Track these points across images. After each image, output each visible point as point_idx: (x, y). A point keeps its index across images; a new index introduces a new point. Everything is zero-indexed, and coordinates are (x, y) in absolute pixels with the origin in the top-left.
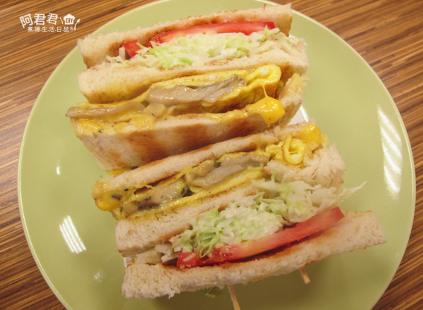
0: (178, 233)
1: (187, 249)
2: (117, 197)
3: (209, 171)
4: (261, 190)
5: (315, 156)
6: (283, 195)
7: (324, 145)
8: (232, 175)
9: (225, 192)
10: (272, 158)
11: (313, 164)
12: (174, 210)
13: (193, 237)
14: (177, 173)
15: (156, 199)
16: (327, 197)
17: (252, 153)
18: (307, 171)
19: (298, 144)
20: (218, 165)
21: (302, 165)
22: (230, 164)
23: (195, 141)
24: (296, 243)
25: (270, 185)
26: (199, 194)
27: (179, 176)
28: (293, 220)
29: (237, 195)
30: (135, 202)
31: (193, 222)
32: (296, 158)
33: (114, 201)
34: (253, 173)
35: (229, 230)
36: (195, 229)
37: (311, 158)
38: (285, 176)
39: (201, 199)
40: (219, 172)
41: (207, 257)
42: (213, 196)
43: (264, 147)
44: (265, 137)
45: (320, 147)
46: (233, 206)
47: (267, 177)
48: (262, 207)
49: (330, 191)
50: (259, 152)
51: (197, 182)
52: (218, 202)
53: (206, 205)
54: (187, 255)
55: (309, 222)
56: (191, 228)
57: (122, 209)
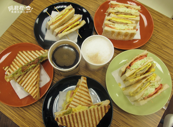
0: (143, 95)
1: (145, 97)
3: (143, 85)
4: (151, 85)
7: (157, 76)
8: (146, 85)
9: (146, 87)
10: (150, 80)
11: (156, 79)
12: (141, 92)
15: (138, 91)
16: (159, 83)
18: (156, 80)
19: (153, 77)
20: (144, 84)
21: (155, 80)
22: (145, 83)
23: (138, 82)
25: (152, 84)
26: (143, 89)
28: (156, 88)
29: (148, 87)
31: (144, 93)
32: (153, 79)
34: (149, 83)
35: (149, 92)
39: (144, 89)
40: (144, 85)
41: (148, 97)
43: (149, 79)
44: (148, 77)
47: (151, 83)
48: (152, 87)
50: (148, 80)
52: (146, 89)
53: (145, 90)
55: (158, 87)
57: (134, 94)
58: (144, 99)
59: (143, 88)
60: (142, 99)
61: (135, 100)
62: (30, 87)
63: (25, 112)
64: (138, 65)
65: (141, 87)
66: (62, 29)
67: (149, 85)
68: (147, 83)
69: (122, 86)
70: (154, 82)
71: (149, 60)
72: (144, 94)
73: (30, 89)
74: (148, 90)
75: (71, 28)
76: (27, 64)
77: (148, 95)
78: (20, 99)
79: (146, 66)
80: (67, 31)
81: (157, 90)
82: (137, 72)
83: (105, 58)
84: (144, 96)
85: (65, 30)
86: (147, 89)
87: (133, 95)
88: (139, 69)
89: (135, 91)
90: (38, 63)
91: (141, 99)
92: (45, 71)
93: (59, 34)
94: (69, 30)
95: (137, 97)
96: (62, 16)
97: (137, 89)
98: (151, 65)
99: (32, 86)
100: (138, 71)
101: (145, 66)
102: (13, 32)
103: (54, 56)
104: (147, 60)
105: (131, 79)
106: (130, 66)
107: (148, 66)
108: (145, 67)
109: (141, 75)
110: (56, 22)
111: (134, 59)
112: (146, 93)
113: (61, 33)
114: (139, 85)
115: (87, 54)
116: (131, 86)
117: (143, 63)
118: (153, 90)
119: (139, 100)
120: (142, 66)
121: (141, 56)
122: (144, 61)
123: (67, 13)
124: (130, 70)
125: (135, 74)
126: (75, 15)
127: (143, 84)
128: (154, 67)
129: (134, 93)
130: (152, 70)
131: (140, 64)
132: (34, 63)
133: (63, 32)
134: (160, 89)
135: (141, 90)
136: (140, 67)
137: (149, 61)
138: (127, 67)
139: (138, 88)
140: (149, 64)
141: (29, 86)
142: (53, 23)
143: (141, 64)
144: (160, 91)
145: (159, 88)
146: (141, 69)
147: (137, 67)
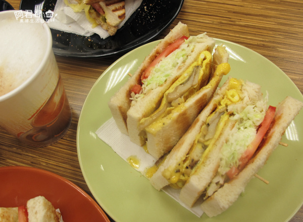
0: (219, 166)
1: (227, 170)
2: (178, 171)
3: (207, 130)
4: (236, 121)
5: (243, 91)
6: (245, 118)
7: (243, 84)
8: (217, 125)
9: (221, 134)
10: (227, 106)
11: (246, 95)
12: (207, 158)
13: (226, 162)
14: (194, 141)
15: (196, 159)
16: (263, 105)
17: (217, 110)
18: (246, 99)
19: (232, 92)
20: (208, 125)
21: (241, 99)
22: (213, 121)
23: (186, 124)
25: (236, 117)
26: (211, 144)
27: (196, 142)
28: (258, 124)
29: (227, 131)
30: (187, 168)
32: (236, 98)
33: (178, 174)
34: (225, 117)
35: (238, 147)
37: (242, 93)
38: (239, 109)
39: (215, 144)
40: (211, 128)
41: (239, 166)
42: (218, 139)
43: (220, 104)
44: (216, 98)
45: (242, 85)
46: (230, 137)
47: (232, 114)
48: (242, 128)
50: (220, 107)
51: (207, 138)
52: (223, 139)
53: (219, 145)
54: (230, 171)
56: (221, 159)
57: (183, 175)
58: (228, 179)
59: (213, 142)
60: (221, 182)
61: (196, 195)
64: (167, 70)
65: (202, 139)
67: (230, 124)
68: (219, 117)
69: (144, 164)
70: (243, 108)
71: (197, 44)
72: (223, 162)
74: (232, 140)
77: (236, 159)
79: (195, 64)
81: (265, 131)
82: (169, 94)
84: (224, 170)
86: (227, 141)
87: (183, 178)
88: (173, 82)
89: (184, 161)
91: (217, 183)
95: (198, 180)
98: (209, 58)
100: (171, 90)
101: (190, 65)
104: (191, 49)
105: (151, 123)
106: (139, 82)
107: (200, 63)
108: (191, 69)
109: (186, 98)
111: (147, 59)
112: (226, 153)
114: (192, 135)
117: (181, 59)
118: (248, 137)
119: (210, 192)
120: (180, 68)
121: (169, 44)
122: (184, 53)
124: (142, 96)
125: (164, 102)
127: (204, 126)
129: (183, 170)
130: (220, 69)
131: (170, 66)
134: (273, 122)
135: (208, 149)
136: (174, 73)
137: (200, 47)
138: (128, 89)
140: (202, 57)
143: (174, 66)
145: (269, 121)
146: (179, 79)
147: (165, 79)
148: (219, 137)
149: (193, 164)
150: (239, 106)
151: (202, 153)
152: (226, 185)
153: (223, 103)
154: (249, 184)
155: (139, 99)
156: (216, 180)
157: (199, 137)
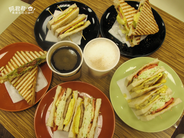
0: (150, 109)
1: (153, 111)
6: (163, 98)
7: (168, 88)
8: (155, 97)
9: (155, 100)
10: (160, 93)
12: (148, 105)
15: (145, 104)
16: (170, 97)
18: (166, 93)
19: (163, 89)
20: (152, 96)
22: (154, 96)
23: (146, 93)
24: (168, 105)
25: (161, 97)
26: (151, 102)
28: (167, 102)
29: (157, 100)
32: (164, 92)
34: (158, 96)
35: (158, 106)
36: (153, 107)
37: (166, 91)
39: (152, 102)
40: (153, 97)
41: (156, 111)
43: (158, 91)
44: (158, 89)
48: (161, 101)
49: (171, 96)
52: (155, 102)
53: (153, 103)
54: (153, 112)
55: (169, 101)
57: (140, 107)
58: (152, 113)
59: (152, 101)
60: (149, 113)
61: (141, 114)
62: (25, 91)
63: (18, 118)
64: (147, 74)
65: (149, 100)
66: (64, 29)
67: (158, 99)
68: (156, 95)
70: (164, 95)
72: (152, 108)
73: (24, 93)
74: (157, 103)
75: (75, 29)
76: (24, 66)
77: (156, 109)
78: (14, 102)
79: (156, 76)
80: (69, 32)
81: (167, 105)
82: (145, 83)
83: (109, 64)
84: (151, 111)
85: (68, 30)
86: (156, 103)
87: (140, 108)
88: (148, 79)
89: (142, 104)
90: (36, 65)
91: (148, 113)
92: (43, 74)
93: (61, 34)
94: (72, 30)
95: (144, 111)
96: (65, 15)
97: (144, 102)
98: (161, 75)
99: (27, 90)
100: (146, 81)
101: (155, 76)
102: (13, 30)
103: (54, 58)
104: (157, 70)
105: (137, 90)
106: (138, 75)
107: (158, 76)
108: (154, 77)
109: (150, 86)
110: (58, 21)
111: (142, 68)
112: (154, 106)
113: (63, 33)
114: (147, 97)
115: (90, 58)
116: (138, 98)
117: (153, 72)
118: (162, 104)
119: (145, 115)
120: (151, 75)
121: (151, 65)
122: (155, 71)
123: (71, 12)
124: (137, 80)
125: (143, 84)
126: (79, 15)
127: (151, 96)
128: (166, 78)
129: (140, 106)
130: (163, 81)
131: (149, 73)
132: (31, 64)
133: (65, 33)
134: (171, 103)
135: (149, 103)
136: (149, 76)
137: (160, 70)
138: (134, 76)
139: (146, 100)
140: (159, 74)
141: (24, 89)
142: (54, 22)
143: (150, 74)
144: (171, 106)
146: (150, 79)
147: (146, 77)
148: (154, 101)
149: (144, 106)
150: (163, 94)
151: (148, 103)
152: (150, 115)
153: (159, 91)
154: (157, 117)
155: (136, 81)
156: (148, 112)
157: (148, 99)
